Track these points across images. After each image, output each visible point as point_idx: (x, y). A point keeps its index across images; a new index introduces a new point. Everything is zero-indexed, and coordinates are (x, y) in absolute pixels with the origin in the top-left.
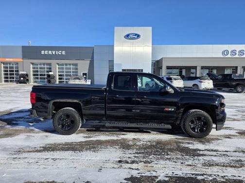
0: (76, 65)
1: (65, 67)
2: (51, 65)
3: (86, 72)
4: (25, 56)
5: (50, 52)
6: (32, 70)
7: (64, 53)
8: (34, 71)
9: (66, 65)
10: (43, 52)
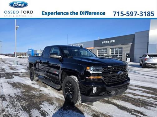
0: (121, 48)
1: (115, 50)
2: (106, 50)
3: (128, 53)
4: (95, 46)
5: (106, 42)
6: (98, 53)
7: (114, 41)
8: (98, 54)
9: (116, 49)
10: (103, 42)
